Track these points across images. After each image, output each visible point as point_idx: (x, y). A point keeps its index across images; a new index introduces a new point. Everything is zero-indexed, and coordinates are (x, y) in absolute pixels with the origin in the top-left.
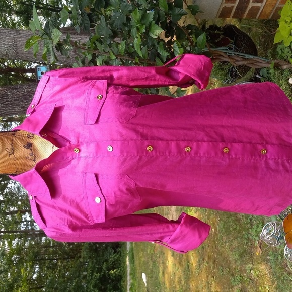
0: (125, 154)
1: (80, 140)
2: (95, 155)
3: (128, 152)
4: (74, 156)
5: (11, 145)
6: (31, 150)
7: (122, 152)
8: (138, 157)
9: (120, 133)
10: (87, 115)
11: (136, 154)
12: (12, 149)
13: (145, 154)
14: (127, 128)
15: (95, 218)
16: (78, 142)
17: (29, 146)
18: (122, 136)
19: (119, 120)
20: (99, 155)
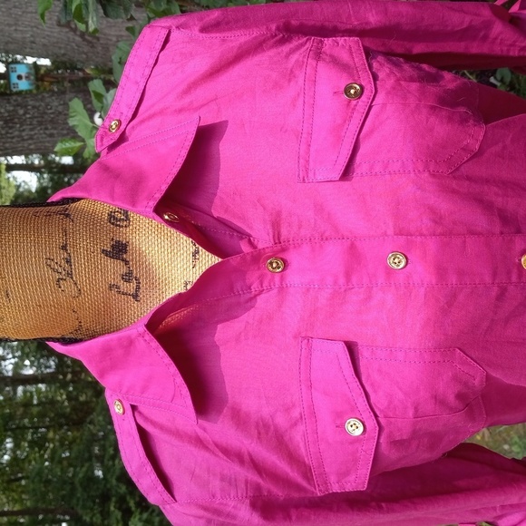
0: (453, 279)
1: (284, 232)
2: (342, 281)
3: (461, 273)
4: (265, 284)
5: (64, 248)
6: (127, 262)
7: (441, 272)
8: (496, 289)
9: (432, 210)
10: (308, 152)
11: (488, 279)
12: (68, 262)
13: (514, 278)
14: (454, 192)
15: (333, 479)
16: (277, 238)
17: (119, 250)
18: (437, 219)
19: (426, 167)
20: (354, 279)
